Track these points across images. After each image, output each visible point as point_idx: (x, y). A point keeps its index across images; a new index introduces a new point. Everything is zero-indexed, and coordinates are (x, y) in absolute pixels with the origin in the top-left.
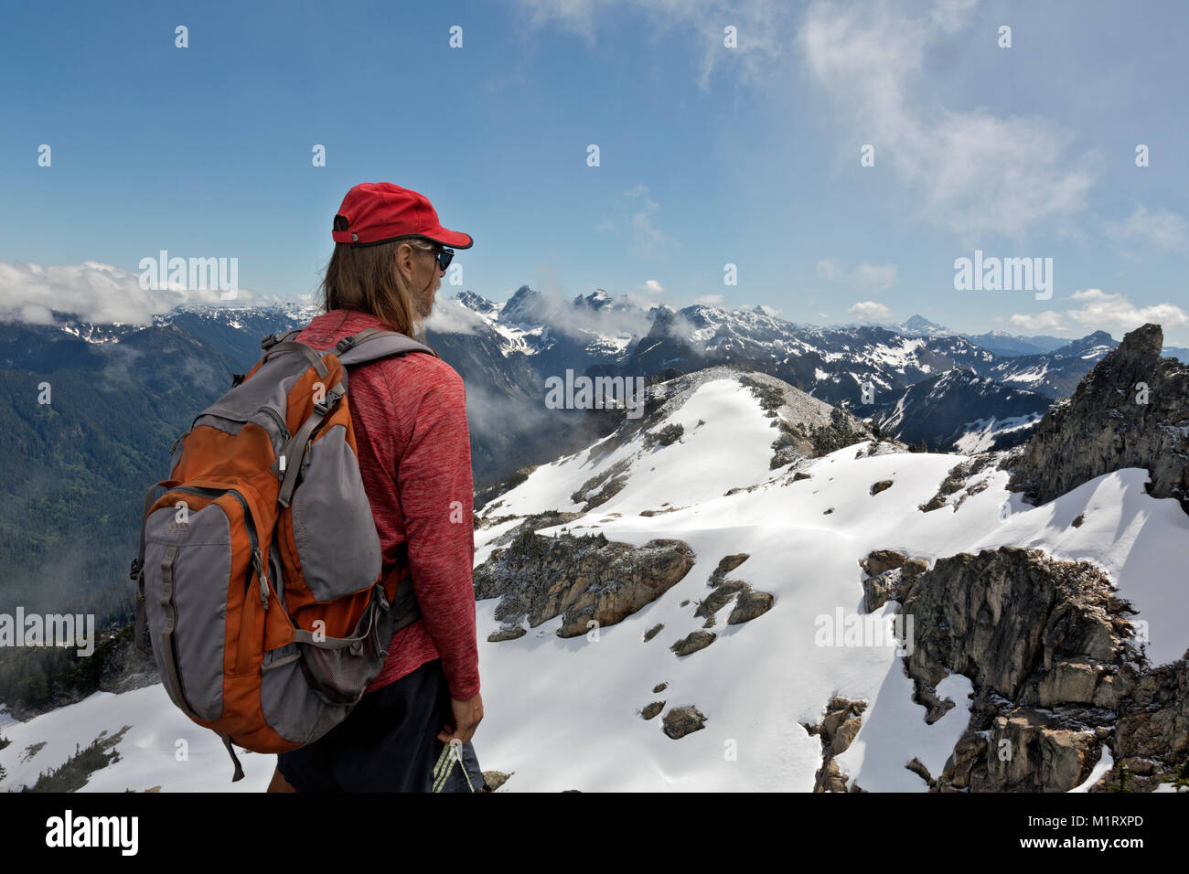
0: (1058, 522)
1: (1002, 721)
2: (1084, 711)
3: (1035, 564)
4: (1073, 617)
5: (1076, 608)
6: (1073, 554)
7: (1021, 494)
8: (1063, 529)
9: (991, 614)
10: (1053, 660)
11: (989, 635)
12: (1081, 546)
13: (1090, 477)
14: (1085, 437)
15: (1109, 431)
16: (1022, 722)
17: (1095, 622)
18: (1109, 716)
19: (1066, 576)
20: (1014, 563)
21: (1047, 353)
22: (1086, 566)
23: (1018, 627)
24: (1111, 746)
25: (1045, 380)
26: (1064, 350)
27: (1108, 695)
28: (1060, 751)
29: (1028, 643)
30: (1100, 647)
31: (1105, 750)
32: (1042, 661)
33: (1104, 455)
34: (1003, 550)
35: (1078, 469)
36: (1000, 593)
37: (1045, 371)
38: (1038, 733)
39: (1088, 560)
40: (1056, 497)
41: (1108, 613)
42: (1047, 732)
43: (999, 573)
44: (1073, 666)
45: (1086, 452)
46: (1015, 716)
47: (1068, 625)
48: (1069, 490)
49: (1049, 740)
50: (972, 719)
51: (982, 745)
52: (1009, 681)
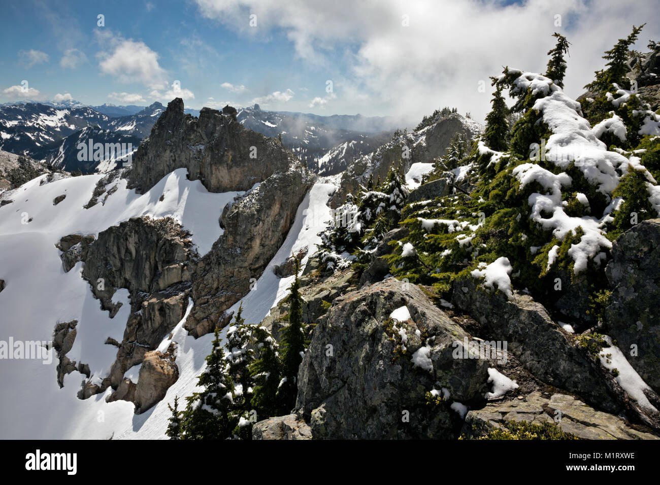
0: (153, 201)
1: (146, 303)
2: (178, 286)
3: (147, 223)
4: (167, 245)
5: (168, 240)
6: (163, 214)
7: (134, 190)
8: (155, 203)
9: (131, 254)
10: (162, 267)
11: (132, 265)
12: (166, 210)
13: (163, 176)
14: (158, 156)
15: (168, 151)
16: (154, 300)
17: (177, 244)
18: (189, 284)
19: (161, 226)
20: (137, 226)
21: (134, 114)
22: (169, 219)
23: (144, 256)
24: (191, 297)
25: (136, 129)
26: (142, 112)
27: (187, 275)
28: (172, 307)
29: (150, 263)
30: (180, 255)
31: (190, 299)
32: (158, 269)
33: (168, 163)
34: (131, 220)
35: (158, 172)
36: (133, 242)
37: (135, 124)
38: (162, 303)
39: (169, 216)
40: (150, 188)
41: (181, 239)
42: (165, 301)
43: (131, 232)
44: (171, 267)
45: (160, 164)
46: (151, 299)
47: (166, 249)
48: (155, 184)
49: (167, 304)
50: (132, 308)
51: (139, 318)
52: (145, 284)
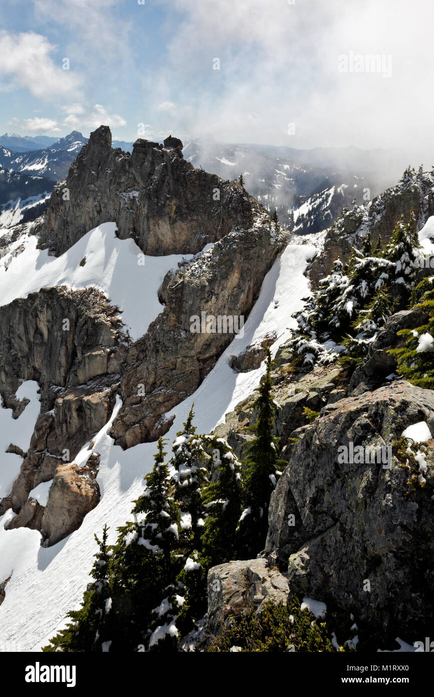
0: (71, 266)
1: (60, 401)
2: (103, 378)
3: (63, 295)
4: (90, 324)
5: (90, 318)
6: (84, 284)
7: (47, 250)
8: (74, 269)
9: (42, 335)
10: (83, 354)
11: (43, 349)
12: (87, 278)
13: (85, 232)
14: (78, 205)
15: (91, 200)
16: (70, 397)
17: (101, 323)
18: (117, 377)
19: (82, 299)
20: (50, 298)
21: (46, 148)
22: (92, 290)
23: (59, 339)
24: (120, 394)
25: (48, 168)
26: (55, 146)
27: (114, 365)
28: (94, 407)
29: (67, 348)
30: (106, 338)
31: (118, 396)
32: (77, 356)
33: (91, 216)
34: (42, 290)
35: (77, 228)
36: (45, 320)
37: (46, 161)
38: (81, 400)
39: (92, 286)
40: (68, 248)
41: (107, 316)
42: (86, 398)
43: (43, 307)
44: (94, 353)
45: (80, 216)
46: (66, 395)
47: (87, 329)
48: (74, 243)
49: (88, 403)
50: (42, 406)
51: (51, 420)
52: (60, 375)
